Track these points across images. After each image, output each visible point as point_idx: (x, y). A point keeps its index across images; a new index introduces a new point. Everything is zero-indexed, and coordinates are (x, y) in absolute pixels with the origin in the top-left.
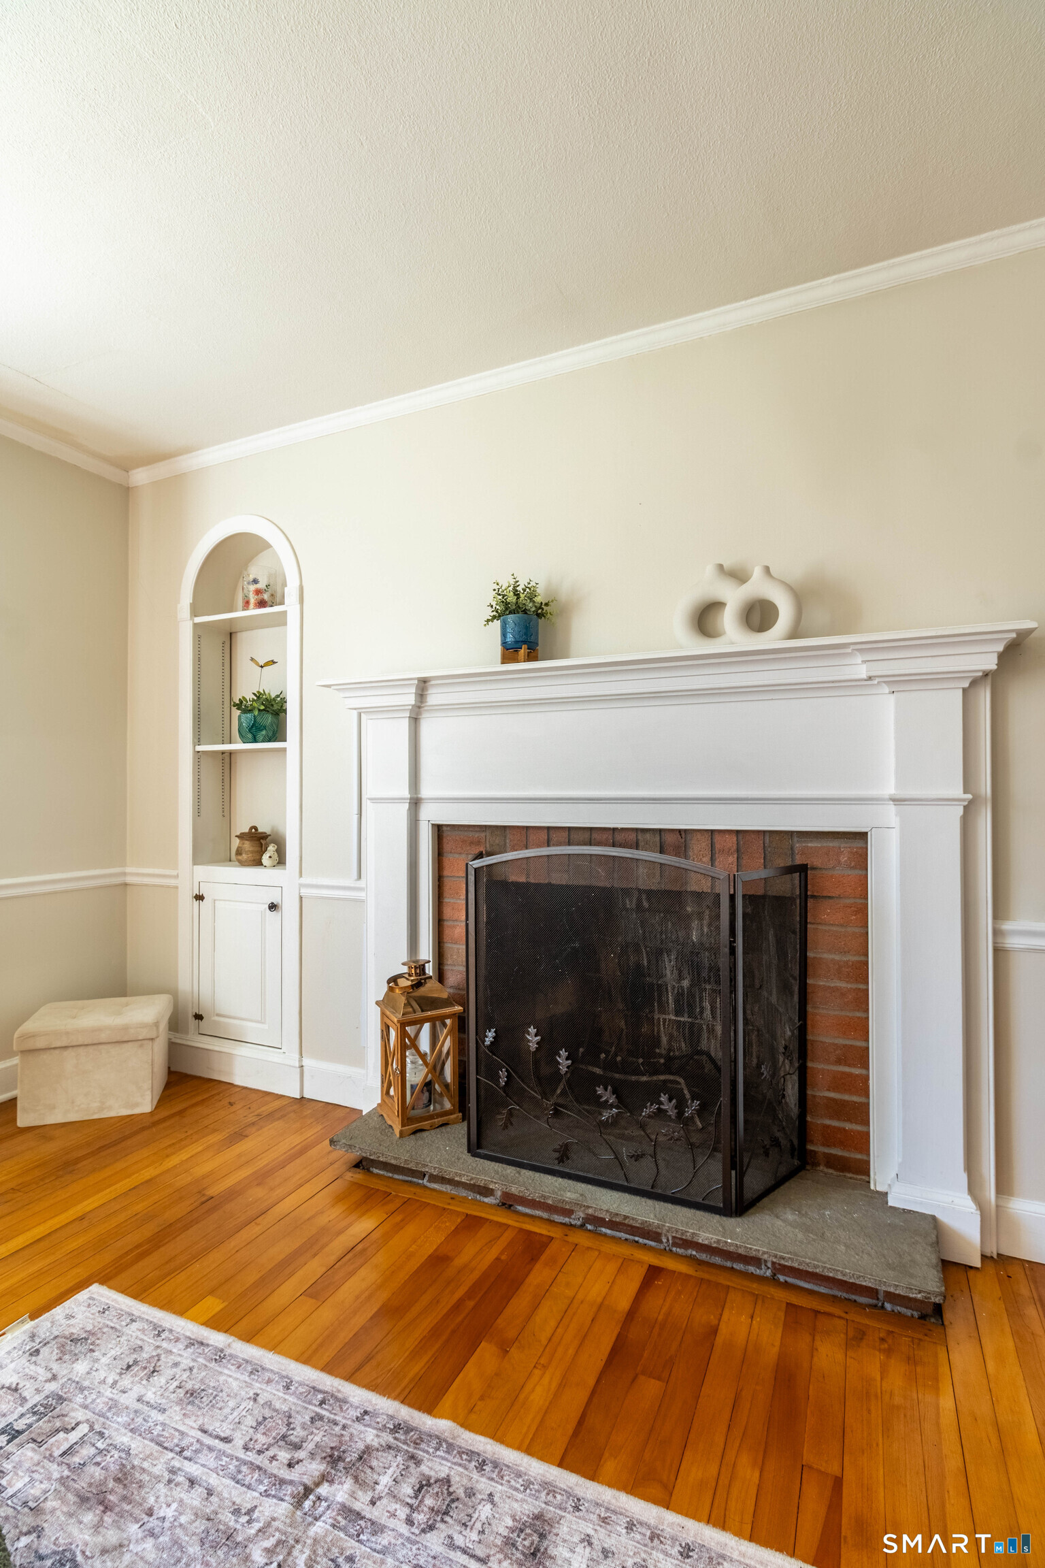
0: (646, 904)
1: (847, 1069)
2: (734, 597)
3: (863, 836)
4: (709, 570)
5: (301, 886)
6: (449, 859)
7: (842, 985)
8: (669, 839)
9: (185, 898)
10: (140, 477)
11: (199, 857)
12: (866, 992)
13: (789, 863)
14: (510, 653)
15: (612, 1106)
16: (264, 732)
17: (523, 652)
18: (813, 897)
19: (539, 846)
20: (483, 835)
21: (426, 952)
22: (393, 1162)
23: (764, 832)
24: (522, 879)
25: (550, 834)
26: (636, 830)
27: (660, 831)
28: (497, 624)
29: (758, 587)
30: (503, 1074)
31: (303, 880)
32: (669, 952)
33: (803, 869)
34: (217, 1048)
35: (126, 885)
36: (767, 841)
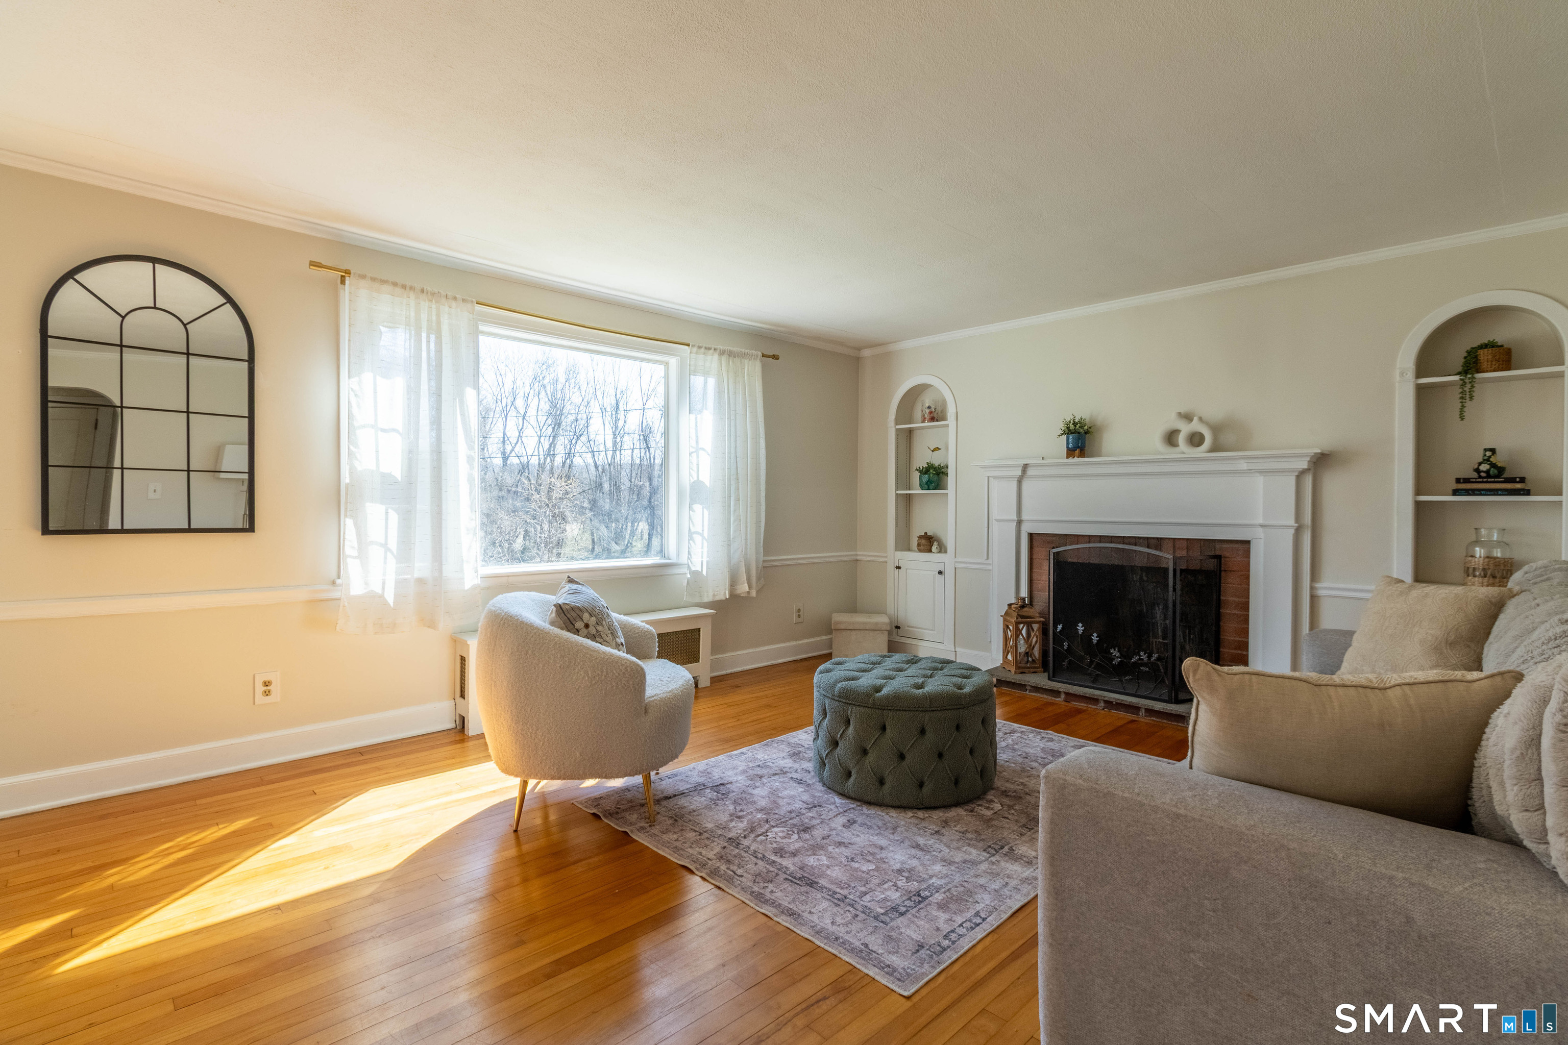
0: (1145, 578)
1: (1240, 652)
2: (1185, 429)
3: (1248, 542)
4: (1173, 415)
5: (956, 562)
6: (1036, 550)
7: (1237, 612)
8: (1152, 542)
9: (891, 568)
10: (866, 353)
11: (898, 548)
12: (1248, 616)
13: (1213, 553)
14: (1070, 453)
15: (1118, 657)
16: (933, 485)
17: (1077, 452)
18: (1225, 571)
19: (1085, 543)
20: (1054, 538)
21: (1024, 593)
22: (1013, 681)
23: (1201, 540)
24: (1075, 560)
25: (1090, 538)
26: (1135, 537)
27: (1148, 538)
28: (1064, 437)
29: (1196, 426)
30: (1066, 644)
31: (957, 559)
32: (1158, 605)
33: (1219, 557)
34: (908, 642)
35: (857, 560)
36: (1202, 544)
